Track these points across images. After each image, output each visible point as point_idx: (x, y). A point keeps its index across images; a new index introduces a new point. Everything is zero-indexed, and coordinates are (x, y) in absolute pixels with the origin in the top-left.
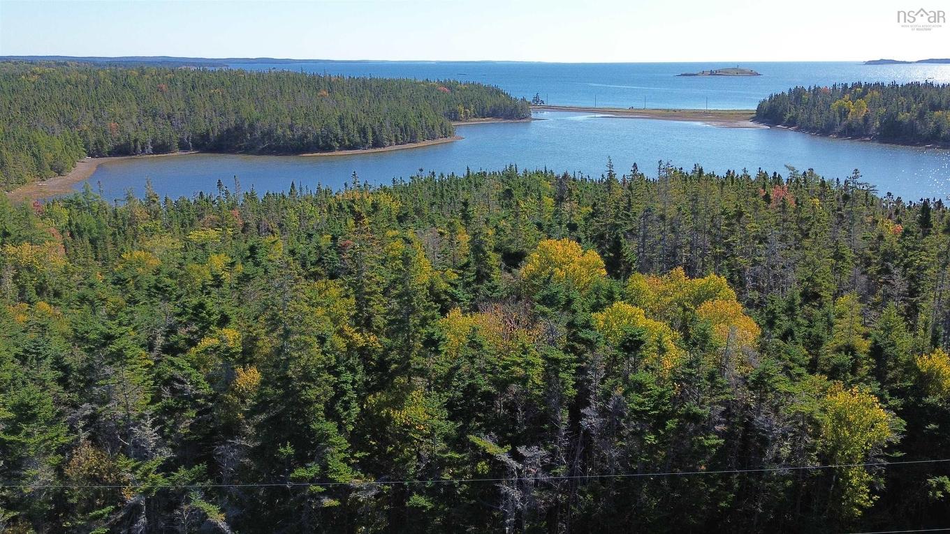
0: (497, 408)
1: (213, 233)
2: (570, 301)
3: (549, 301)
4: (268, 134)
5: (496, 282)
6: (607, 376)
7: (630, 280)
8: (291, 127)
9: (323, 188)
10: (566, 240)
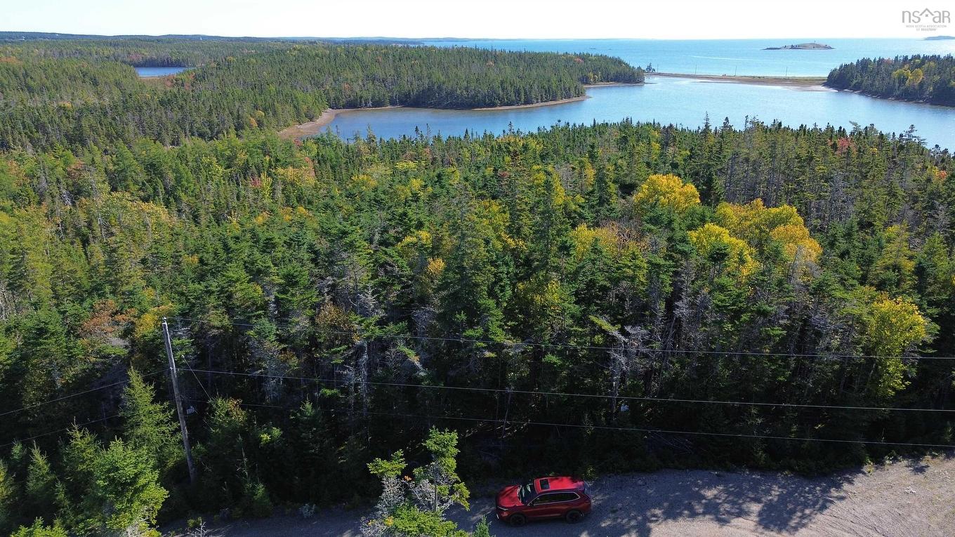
0: (610, 298)
1: (412, 164)
2: (671, 222)
3: (655, 221)
4: (451, 94)
5: (613, 206)
6: (696, 279)
7: (718, 207)
8: (467, 89)
9: (488, 133)
10: (671, 175)
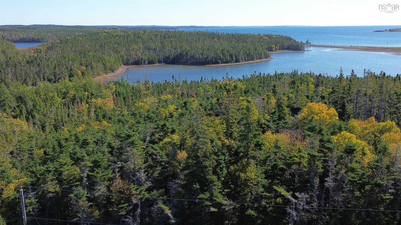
0: (286, 175)
1: (170, 96)
2: (321, 130)
3: (312, 129)
4: (193, 57)
5: (287, 121)
6: (337, 164)
7: (349, 122)
8: (202, 54)
9: (214, 79)
10: (320, 103)
